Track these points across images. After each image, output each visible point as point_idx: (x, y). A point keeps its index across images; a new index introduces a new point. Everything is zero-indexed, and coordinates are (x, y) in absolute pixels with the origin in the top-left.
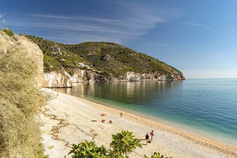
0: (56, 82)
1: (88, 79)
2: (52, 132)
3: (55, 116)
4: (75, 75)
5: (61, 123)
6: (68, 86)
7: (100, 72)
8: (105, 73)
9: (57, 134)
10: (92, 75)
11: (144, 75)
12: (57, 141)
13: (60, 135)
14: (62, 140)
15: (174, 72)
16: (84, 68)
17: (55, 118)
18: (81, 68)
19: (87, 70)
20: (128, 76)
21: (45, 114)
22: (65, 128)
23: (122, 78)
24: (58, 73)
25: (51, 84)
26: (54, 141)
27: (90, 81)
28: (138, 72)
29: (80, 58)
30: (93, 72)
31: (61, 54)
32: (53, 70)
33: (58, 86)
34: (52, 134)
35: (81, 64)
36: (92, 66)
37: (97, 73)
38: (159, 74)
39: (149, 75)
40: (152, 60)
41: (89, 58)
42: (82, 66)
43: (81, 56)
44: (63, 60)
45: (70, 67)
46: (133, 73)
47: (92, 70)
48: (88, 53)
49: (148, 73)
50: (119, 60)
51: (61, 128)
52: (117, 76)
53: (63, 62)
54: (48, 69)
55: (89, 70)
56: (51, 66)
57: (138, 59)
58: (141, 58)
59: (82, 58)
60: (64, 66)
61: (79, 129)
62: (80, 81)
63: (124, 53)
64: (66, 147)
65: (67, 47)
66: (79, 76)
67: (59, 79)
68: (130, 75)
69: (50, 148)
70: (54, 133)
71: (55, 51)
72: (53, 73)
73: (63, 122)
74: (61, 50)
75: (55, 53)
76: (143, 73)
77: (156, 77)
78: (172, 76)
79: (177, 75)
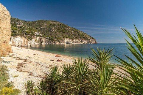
0: (21, 43)
1: (41, 42)
2: (17, 67)
3: (20, 58)
4: (33, 40)
5: (24, 62)
6: (28, 45)
7: (48, 38)
8: (52, 39)
9: (22, 68)
10: (43, 40)
11: (74, 40)
12: (22, 72)
13: (24, 69)
14: (26, 71)
15: (92, 39)
16: (39, 36)
17: (20, 59)
18: (37, 36)
19: (40, 37)
20: (65, 41)
21: (12, 57)
22: (28, 64)
23: (62, 42)
24: (22, 37)
25: (17, 43)
26: (19, 72)
27: (42, 43)
28: (71, 39)
29: (36, 29)
30: (44, 38)
31: (24, 26)
32: (18, 35)
33: (22, 45)
34: (17, 68)
35: (37, 33)
36: (43, 34)
37: (46, 38)
38: (83, 40)
39: (77, 40)
40: (79, 32)
41: (41, 30)
42: (37, 35)
43: (37, 29)
44: (25, 30)
45: (30, 35)
46: (68, 39)
47: (43, 37)
48: (41, 27)
49: (77, 39)
50: (60, 31)
51: (25, 64)
52: (59, 41)
53: (25, 31)
54: (15, 34)
55: (41, 37)
56: (18, 33)
57: (71, 31)
58: (73, 30)
59: (37, 30)
60: (26, 34)
61: (40, 64)
62: (36, 43)
63: (63, 27)
64: (30, 76)
65: (27, 23)
66: (35, 40)
67: (23, 41)
68: (66, 40)
69: (15, 77)
70: (19, 67)
71: (20, 25)
72: (18, 37)
73: (26, 61)
74: (24, 24)
75: (20, 26)
76: (74, 39)
77: (82, 41)
78: (91, 41)
79: (93, 41)
